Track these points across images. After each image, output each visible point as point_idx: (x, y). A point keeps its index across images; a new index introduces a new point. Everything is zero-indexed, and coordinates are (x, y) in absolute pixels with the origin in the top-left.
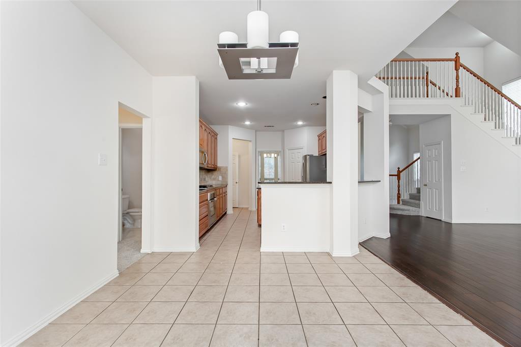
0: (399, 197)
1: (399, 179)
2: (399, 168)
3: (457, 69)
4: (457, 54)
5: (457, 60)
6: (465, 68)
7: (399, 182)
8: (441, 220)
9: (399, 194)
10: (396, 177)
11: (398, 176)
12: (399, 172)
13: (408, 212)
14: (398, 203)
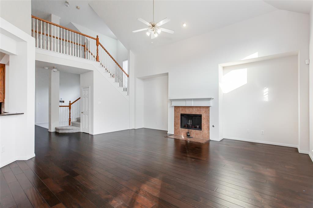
0: (70, 121)
1: (70, 109)
2: (70, 102)
3: (97, 45)
4: (97, 36)
5: (97, 39)
6: (101, 46)
7: (70, 111)
8: (89, 134)
9: (70, 118)
10: (68, 107)
11: (70, 107)
12: (70, 104)
13: (72, 131)
14: (70, 124)
